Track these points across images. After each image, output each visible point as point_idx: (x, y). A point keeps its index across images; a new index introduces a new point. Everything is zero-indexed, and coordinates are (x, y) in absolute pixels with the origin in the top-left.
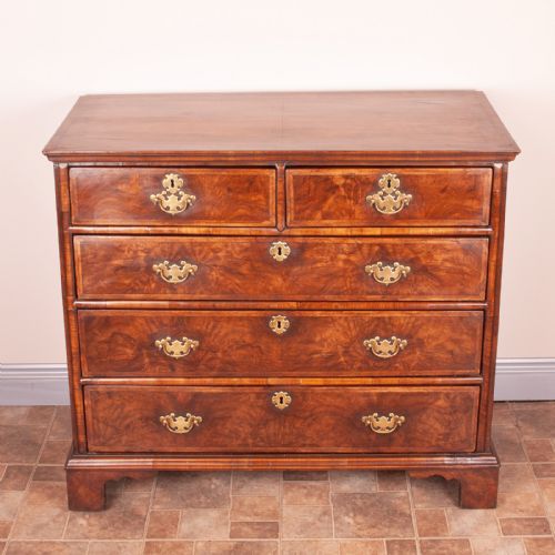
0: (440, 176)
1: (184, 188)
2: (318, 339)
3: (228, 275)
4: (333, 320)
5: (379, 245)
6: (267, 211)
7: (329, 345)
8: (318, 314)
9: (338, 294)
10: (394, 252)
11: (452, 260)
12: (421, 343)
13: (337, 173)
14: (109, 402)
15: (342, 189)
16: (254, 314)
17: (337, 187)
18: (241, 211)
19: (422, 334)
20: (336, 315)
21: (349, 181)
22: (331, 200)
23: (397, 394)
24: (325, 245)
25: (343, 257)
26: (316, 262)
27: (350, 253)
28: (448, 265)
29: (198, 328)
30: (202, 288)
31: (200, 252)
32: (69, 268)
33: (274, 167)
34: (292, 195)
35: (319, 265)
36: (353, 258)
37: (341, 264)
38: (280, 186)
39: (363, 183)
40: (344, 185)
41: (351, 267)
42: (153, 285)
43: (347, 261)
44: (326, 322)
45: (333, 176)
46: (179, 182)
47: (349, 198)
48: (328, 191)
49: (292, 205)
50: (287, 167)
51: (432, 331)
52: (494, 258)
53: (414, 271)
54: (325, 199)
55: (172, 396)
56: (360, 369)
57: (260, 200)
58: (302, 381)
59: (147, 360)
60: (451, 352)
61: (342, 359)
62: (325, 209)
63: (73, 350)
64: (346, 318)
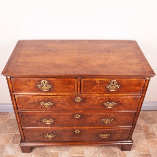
0: (130, 81)
1: (48, 84)
2: (88, 119)
3: (62, 105)
4: (93, 115)
5: (108, 98)
6: (75, 90)
7: (91, 121)
8: (89, 114)
9: (95, 109)
10: (113, 100)
11: (129, 102)
12: (117, 120)
13: (98, 80)
14: (30, 132)
15: (98, 84)
16: (70, 114)
17: (97, 84)
18: (66, 90)
19: (118, 118)
20: (94, 114)
21: (101, 82)
22: (95, 87)
23: (109, 130)
24: (92, 98)
25: (97, 101)
26: (89, 102)
28: (128, 103)
29: (54, 117)
30: (55, 108)
31: (54, 100)
32: (15, 103)
33: (77, 78)
34: (83, 86)
35: (90, 103)
36: (100, 101)
37: (96, 103)
38: (79, 83)
39: (105, 83)
40: (99, 83)
41: (99, 104)
42: (40, 107)
43: (98, 102)
44: (91, 116)
45: (96, 81)
46: (46, 82)
47: (101, 86)
48: (94, 84)
49: (83, 88)
50: (81, 78)
51: (120, 117)
52: (141, 101)
53: (118, 104)
54: (93, 87)
55: (47, 131)
56: (99, 125)
57: (72, 87)
58: (83, 128)
59: (40, 124)
60: (125, 122)
61: (95, 123)
62: (93, 89)
63: (19, 122)
64: (97, 115)
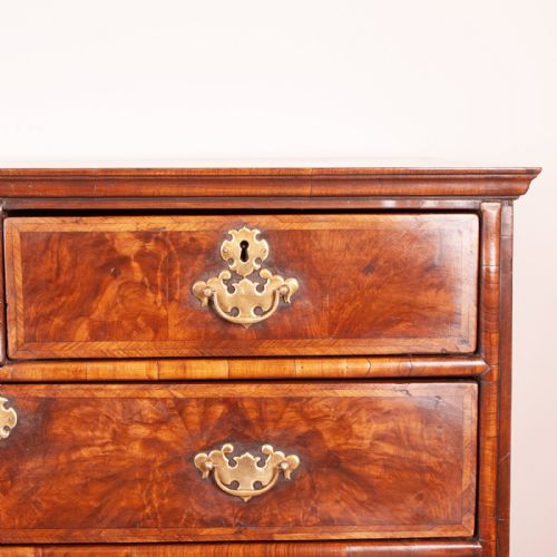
0: (359, 231)
5: (225, 401)
9: (132, 525)
10: (261, 420)
13: (125, 225)
15: (135, 264)
17: (125, 260)
21: (150, 246)
22: (111, 292)
25: (142, 431)
26: (76, 447)
27: (159, 423)
28: (389, 449)
34: (19, 282)
35: (85, 453)
36: (164, 435)
37: (136, 450)
39: (185, 251)
40: (141, 256)
41: (162, 458)
43: (149, 443)
45: (113, 235)
47: (154, 287)
48: (104, 268)
49: (20, 306)
52: (492, 431)
53: (309, 466)
54: (97, 290)
62: (99, 310)
